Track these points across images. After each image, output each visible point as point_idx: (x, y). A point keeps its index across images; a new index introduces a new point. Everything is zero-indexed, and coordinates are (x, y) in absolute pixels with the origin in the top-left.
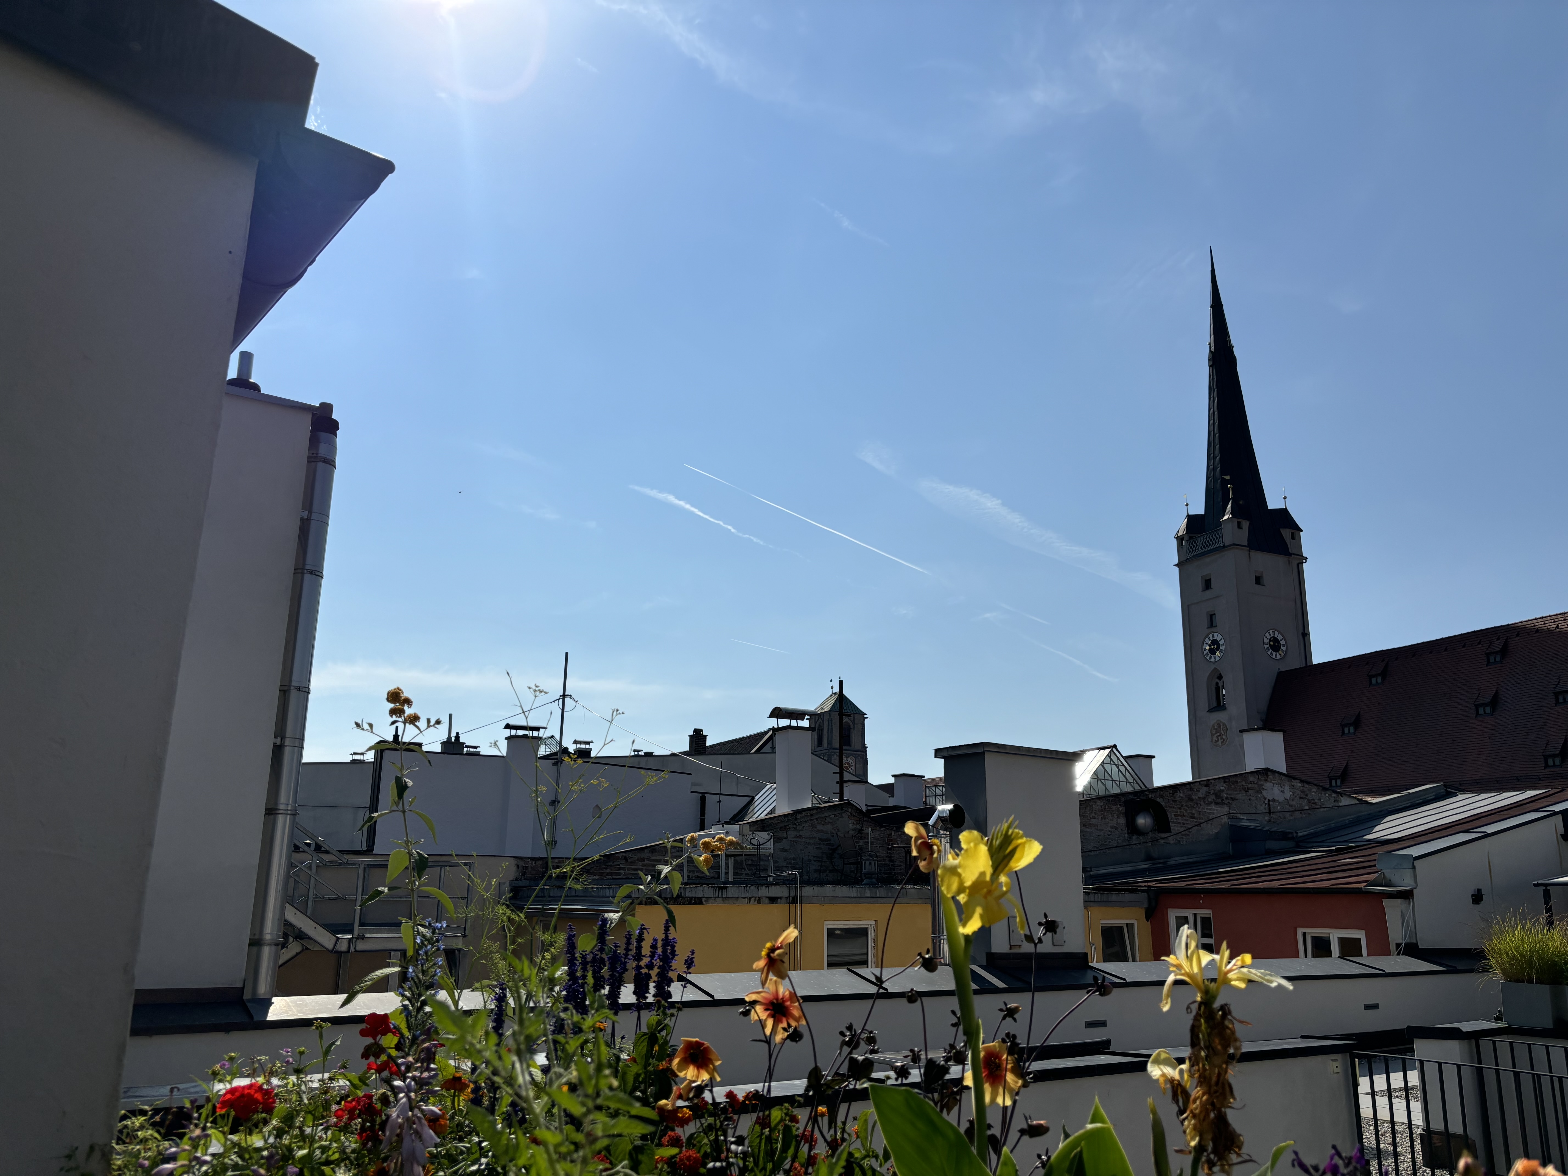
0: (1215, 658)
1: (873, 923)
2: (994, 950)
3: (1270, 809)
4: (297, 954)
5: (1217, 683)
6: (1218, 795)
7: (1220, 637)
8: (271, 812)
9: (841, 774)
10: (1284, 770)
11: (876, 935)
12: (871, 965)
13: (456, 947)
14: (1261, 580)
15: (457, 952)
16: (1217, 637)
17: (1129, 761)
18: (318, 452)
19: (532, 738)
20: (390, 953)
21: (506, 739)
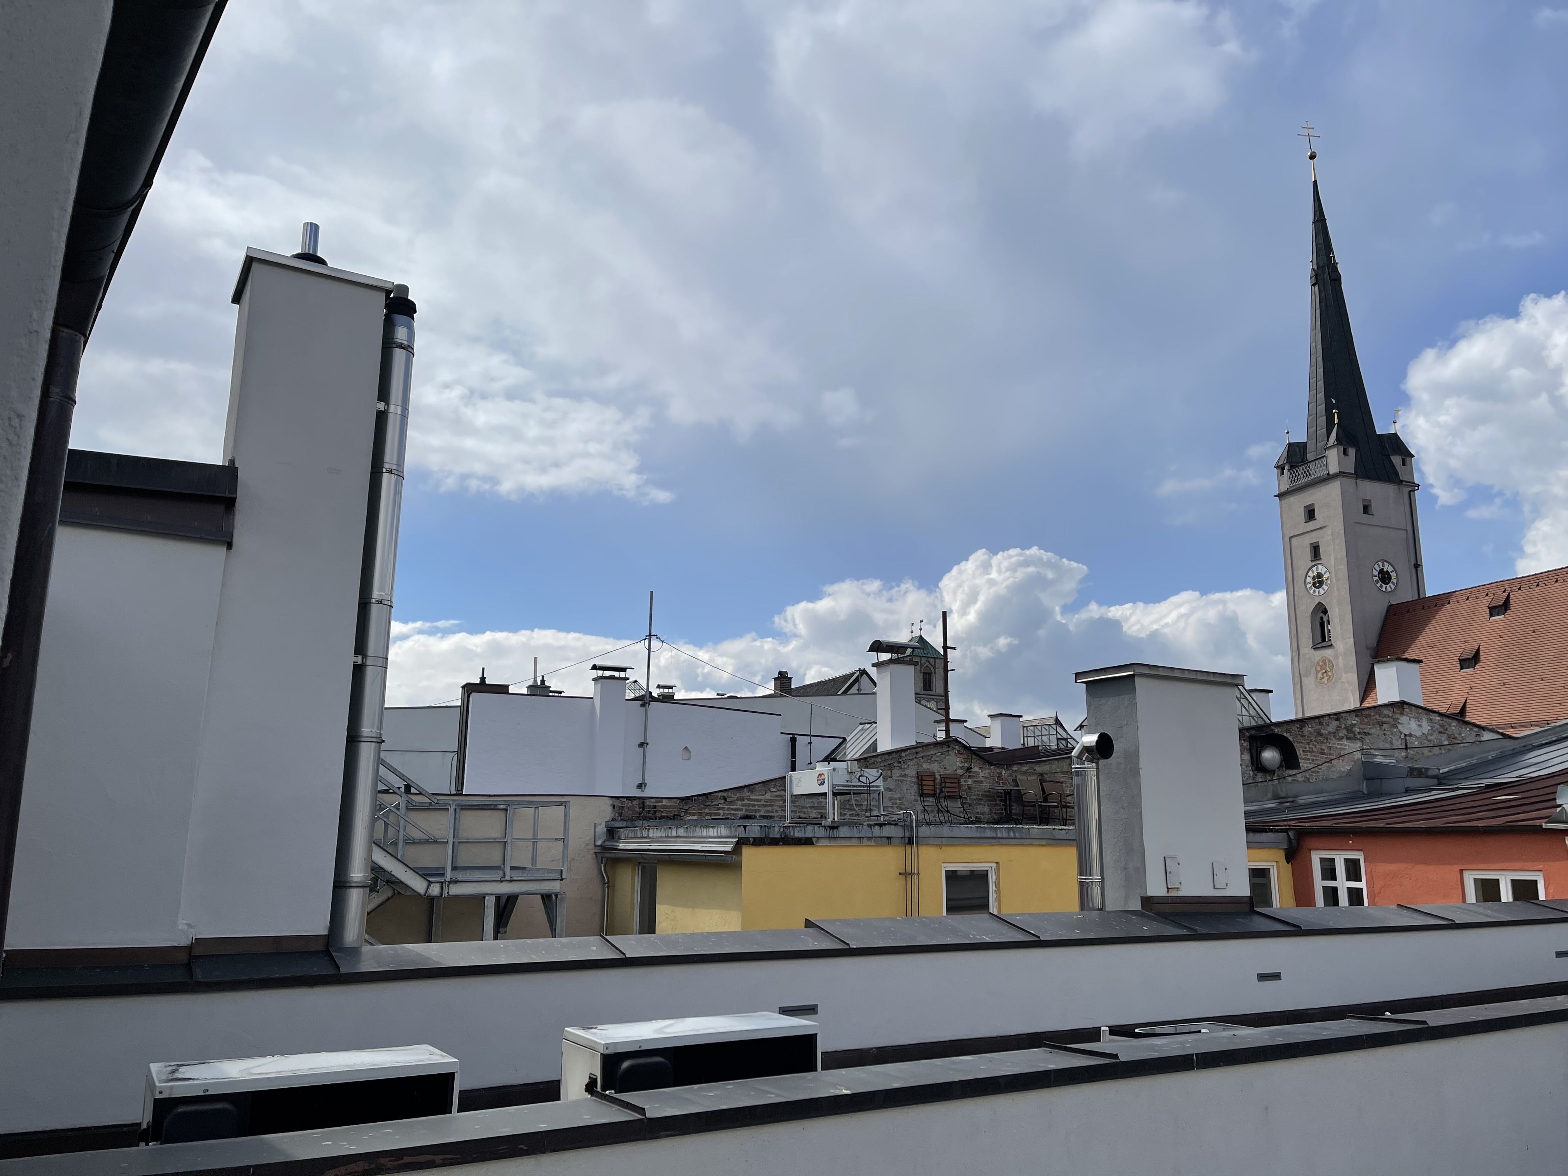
0: (1319, 592)
1: (994, 865)
2: (1150, 894)
3: (1406, 745)
4: (388, 899)
5: (1322, 618)
6: (1349, 729)
7: (1325, 570)
8: (352, 739)
9: (947, 709)
10: (1421, 704)
11: (998, 878)
12: (993, 909)
13: (554, 891)
14: (1369, 509)
15: (554, 896)
16: (1321, 569)
17: (1252, 694)
18: (394, 337)
19: (620, 678)
20: (485, 897)
21: (593, 680)
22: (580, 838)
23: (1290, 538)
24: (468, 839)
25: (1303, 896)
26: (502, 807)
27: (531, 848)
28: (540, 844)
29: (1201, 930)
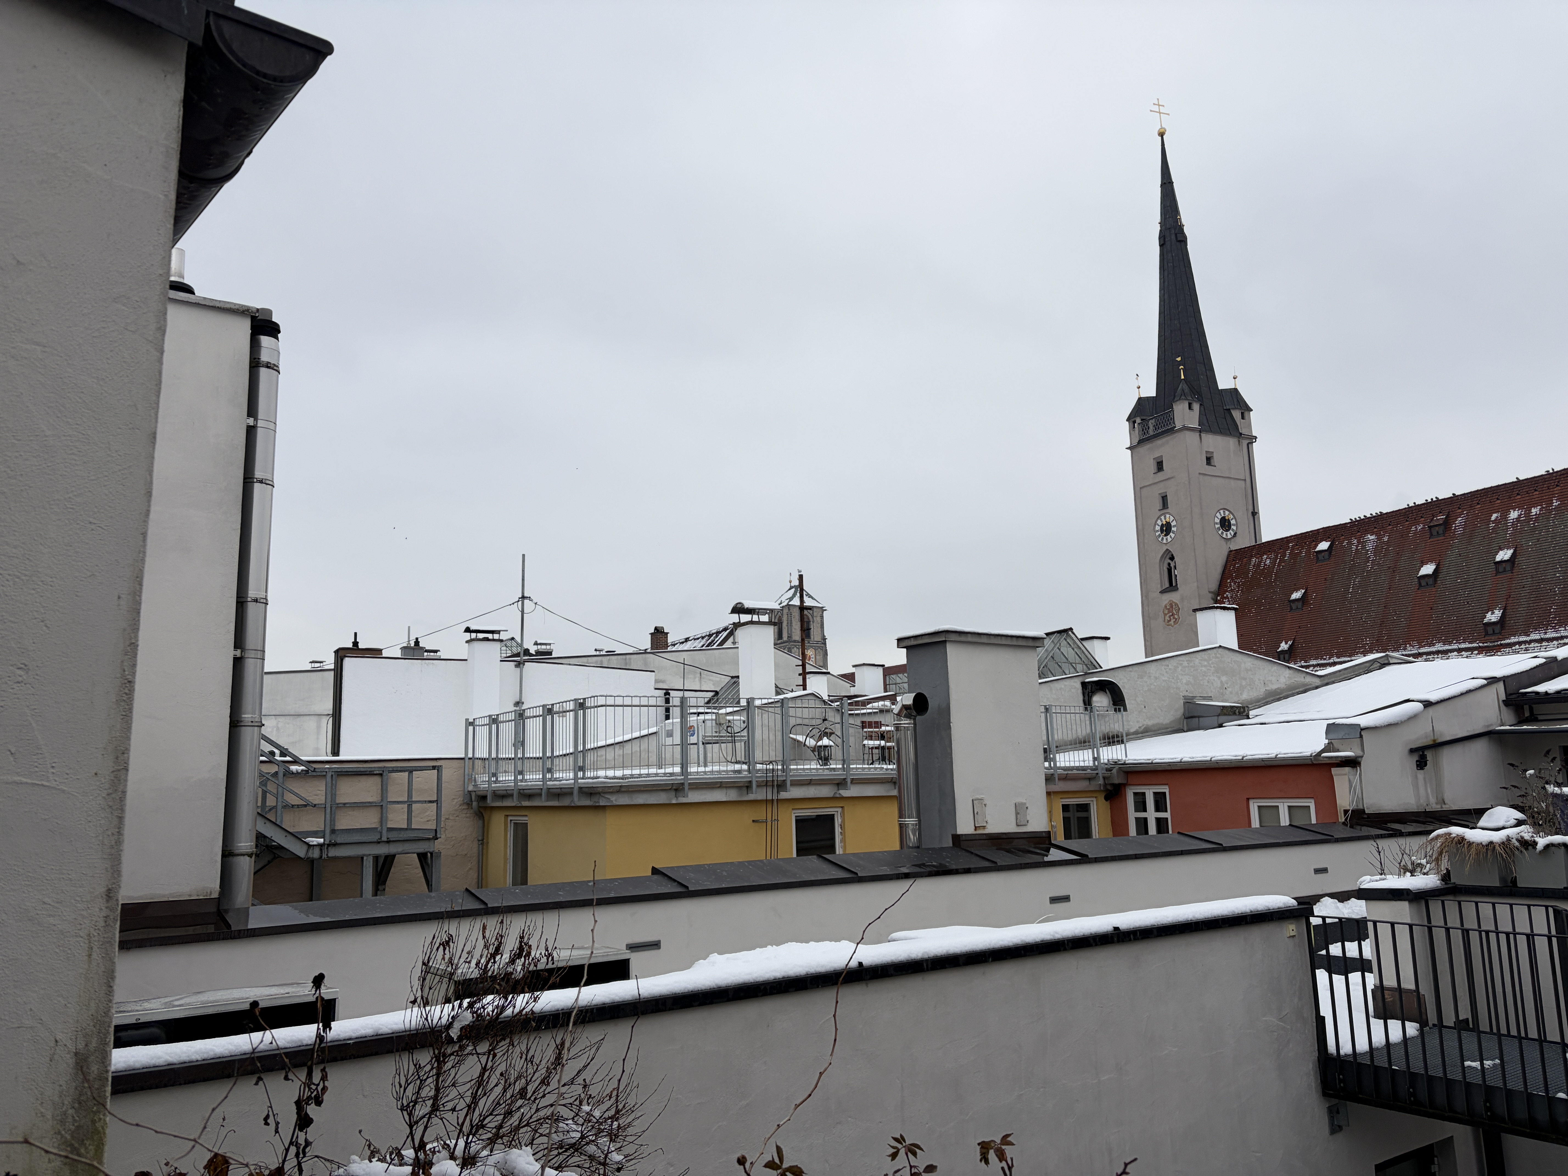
0: (1167, 539)
1: (840, 810)
2: (960, 831)
3: (1222, 685)
4: (269, 862)
5: (1169, 564)
7: (1172, 518)
8: (235, 724)
9: (803, 666)
10: (1236, 647)
11: (843, 821)
12: (839, 850)
13: (428, 850)
14: (1212, 461)
15: (429, 855)
16: (1169, 518)
17: (1085, 643)
18: (260, 356)
19: (494, 640)
20: (362, 858)
21: (467, 642)
22: (454, 799)
23: (1141, 488)
24: (345, 804)
25: (1118, 827)
26: (378, 772)
27: (406, 810)
28: (414, 806)
29: (1000, 863)
